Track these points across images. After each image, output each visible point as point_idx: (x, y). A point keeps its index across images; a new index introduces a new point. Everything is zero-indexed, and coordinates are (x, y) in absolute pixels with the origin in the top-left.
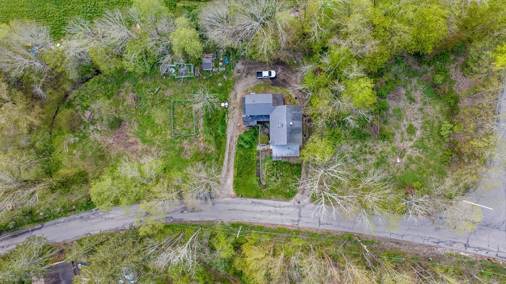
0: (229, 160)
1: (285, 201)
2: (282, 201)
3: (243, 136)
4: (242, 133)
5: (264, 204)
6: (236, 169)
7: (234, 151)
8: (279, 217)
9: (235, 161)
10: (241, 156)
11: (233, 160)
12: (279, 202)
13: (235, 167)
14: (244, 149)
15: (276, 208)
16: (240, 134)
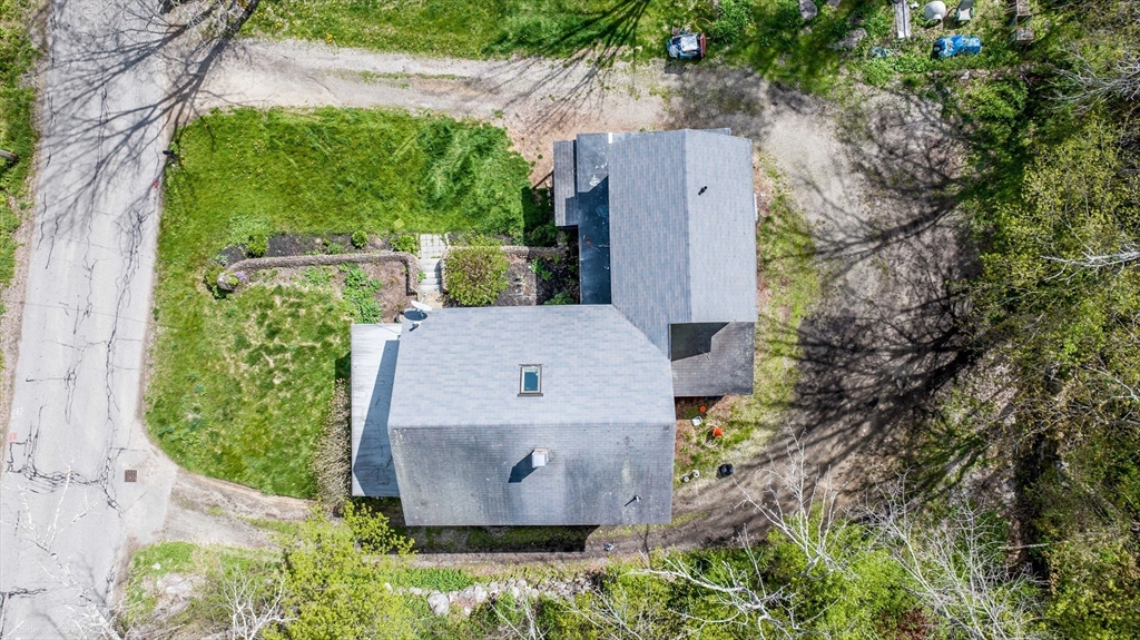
0: (366, 76)
1: (143, 398)
2: (141, 383)
3: (497, 149)
4: (516, 147)
5: (127, 280)
6: (317, 120)
7: (415, 103)
8: (58, 364)
9: (356, 112)
10: (385, 143)
11: (365, 98)
12: (137, 363)
13: (330, 114)
14: (423, 158)
15: (103, 349)
16: (512, 134)
